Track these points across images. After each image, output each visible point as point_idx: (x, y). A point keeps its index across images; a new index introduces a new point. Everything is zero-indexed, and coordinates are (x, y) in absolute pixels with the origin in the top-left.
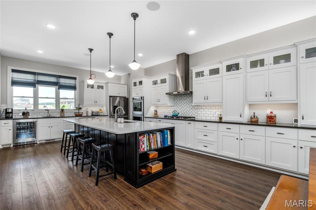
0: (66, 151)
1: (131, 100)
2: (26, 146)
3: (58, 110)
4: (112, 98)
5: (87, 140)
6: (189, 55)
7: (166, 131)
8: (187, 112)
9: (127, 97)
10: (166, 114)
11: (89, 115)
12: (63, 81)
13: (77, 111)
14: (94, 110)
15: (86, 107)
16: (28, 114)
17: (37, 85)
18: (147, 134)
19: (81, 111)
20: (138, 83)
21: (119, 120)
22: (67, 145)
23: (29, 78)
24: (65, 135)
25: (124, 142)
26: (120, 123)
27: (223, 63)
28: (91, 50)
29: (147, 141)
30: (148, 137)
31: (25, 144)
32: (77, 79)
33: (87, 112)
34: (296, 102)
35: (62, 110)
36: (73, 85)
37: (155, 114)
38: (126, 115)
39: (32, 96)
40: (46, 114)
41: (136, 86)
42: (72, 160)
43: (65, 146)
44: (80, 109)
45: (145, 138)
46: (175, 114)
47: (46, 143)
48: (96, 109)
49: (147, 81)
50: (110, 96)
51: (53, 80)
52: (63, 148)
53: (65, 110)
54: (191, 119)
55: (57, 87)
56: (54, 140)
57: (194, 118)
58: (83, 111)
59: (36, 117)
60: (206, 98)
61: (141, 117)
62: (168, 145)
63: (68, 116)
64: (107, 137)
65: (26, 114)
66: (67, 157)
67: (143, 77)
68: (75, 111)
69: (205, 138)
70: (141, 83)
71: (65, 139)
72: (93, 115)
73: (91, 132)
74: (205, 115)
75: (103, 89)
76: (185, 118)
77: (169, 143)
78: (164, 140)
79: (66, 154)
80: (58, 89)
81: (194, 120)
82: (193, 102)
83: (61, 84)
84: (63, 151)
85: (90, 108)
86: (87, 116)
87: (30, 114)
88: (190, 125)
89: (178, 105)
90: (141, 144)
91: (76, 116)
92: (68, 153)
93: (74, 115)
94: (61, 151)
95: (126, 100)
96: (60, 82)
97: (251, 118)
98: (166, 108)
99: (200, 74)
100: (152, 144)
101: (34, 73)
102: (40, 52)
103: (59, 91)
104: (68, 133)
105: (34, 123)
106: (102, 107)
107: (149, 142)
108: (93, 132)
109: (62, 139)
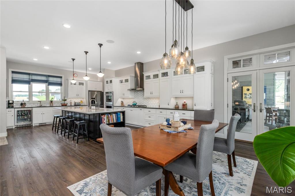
0: (57, 129)
1: (104, 94)
2: (24, 127)
3: (48, 101)
4: (91, 92)
5: (71, 119)
6: (143, 64)
7: (119, 113)
8: (142, 102)
9: (102, 91)
10: (129, 104)
11: (73, 104)
12: (51, 79)
13: (63, 102)
14: (77, 101)
15: (70, 98)
16: (25, 104)
17: (31, 82)
18: (107, 115)
19: (66, 102)
20: (109, 82)
21: (92, 107)
22: (57, 125)
23: (26, 77)
24: (56, 118)
25: (93, 120)
26: (93, 109)
27: (160, 71)
28: (73, 60)
29: (107, 119)
30: (107, 116)
31: (24, 126)
32: (62, 77)
33: (71, 103)
34: (193, 96)
35: (51, 102)
36: (60, 82)
37: (121, 104)
38: (102, 105)
39: (28, 91)
40: (38, 104)
41: (108, 83)
42: (61, 134)
43: (56, 126)
44: (65, 100)
45: (105, 117)
46: (134, 104)
47: (39, 126)
48: (78, 101)
49: (116, 81)
50: (89, 91)
51: (44, 78)
52: (54, 128)
53: (53, 101)
54: (144, 107)
55: (47, 84)
56: (46, 123)
57: (146, 107)
58: (68, 102)
59: (31, 106)
60: (151, 93)
61: (111, 106)
62: (120, 121)
63: (56, 106)
64: (84, 118)
65: (23, 105)
66: (58, 132)
67: (113, 77)
68: (62, 102)
69: (149, 118)
70: (111, 81)
71: (55, 123)
72: (75, 105)
73: (74, 116)
74: (153, 104)
75: (83, 85)
76: (140, 107)
77: (122, 120)
78: (118, 118)
79: (56, 131)
80: (48, 85)
81: (146, 108)
82: (145, 96)
83: (50, 81)
84: (54, 130)
85: (73, 99)
86: (71, 106)
87: (26, 104)
88: (141, 111)
89: (136, 97)
90: (103, 120)
91: (63, 106)
92: (58, 129)
93: (61, 105)
94: (53, 129)
95: (102, 94)
96: (50, 80)
97: (175, 106)
98: (130, 99)
99: (148, 77)
100: (110, 120)
101: (29, 74)
102: (35, 60)
103: (49, 87)
104: (58, 117)
105: (30, 111)
106: (83, 98)
107: (108, 119)
108: (75, 116)
109: (53, 123)
